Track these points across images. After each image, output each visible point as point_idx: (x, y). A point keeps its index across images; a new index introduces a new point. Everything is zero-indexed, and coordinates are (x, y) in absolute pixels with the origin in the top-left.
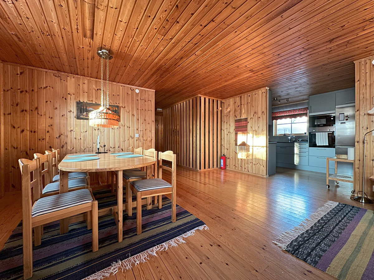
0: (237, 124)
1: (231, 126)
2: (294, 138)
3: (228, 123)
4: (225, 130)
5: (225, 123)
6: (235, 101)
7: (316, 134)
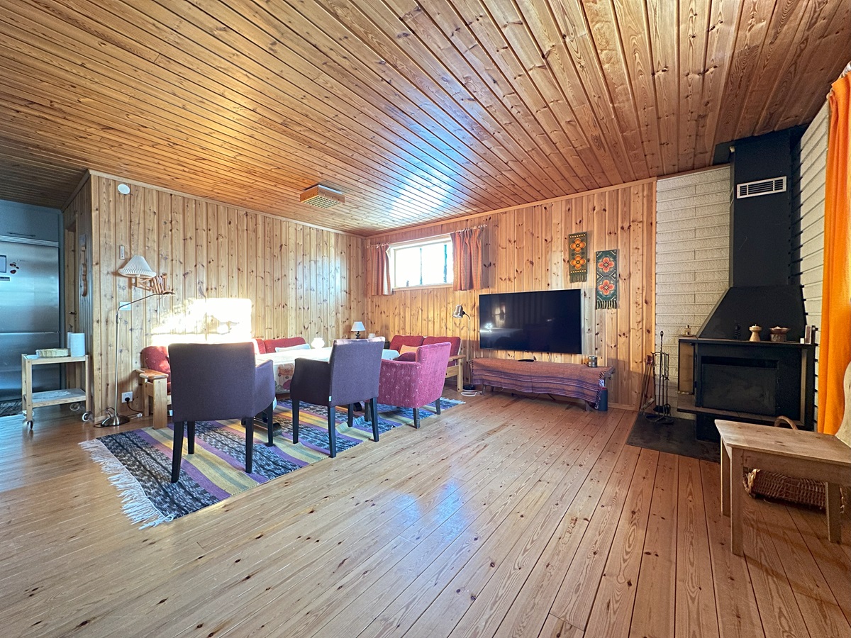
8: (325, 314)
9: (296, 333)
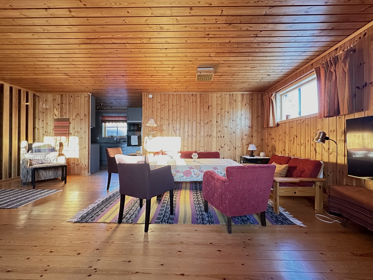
0: (56, 123)
1: (49, 125)
2: (118, 139)
3: (45, 120)
4: (41, 129)
5: (41, 121)
6: (54, 98)
7: (131, 136)
8: (234, 140)
9: (216, 150)
